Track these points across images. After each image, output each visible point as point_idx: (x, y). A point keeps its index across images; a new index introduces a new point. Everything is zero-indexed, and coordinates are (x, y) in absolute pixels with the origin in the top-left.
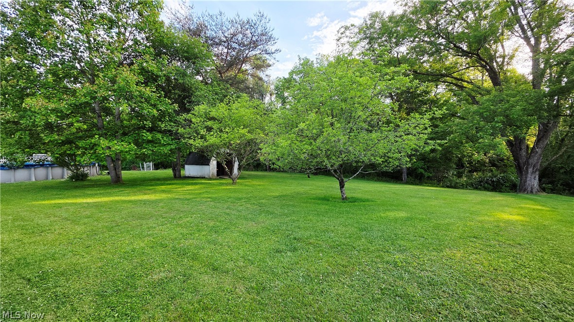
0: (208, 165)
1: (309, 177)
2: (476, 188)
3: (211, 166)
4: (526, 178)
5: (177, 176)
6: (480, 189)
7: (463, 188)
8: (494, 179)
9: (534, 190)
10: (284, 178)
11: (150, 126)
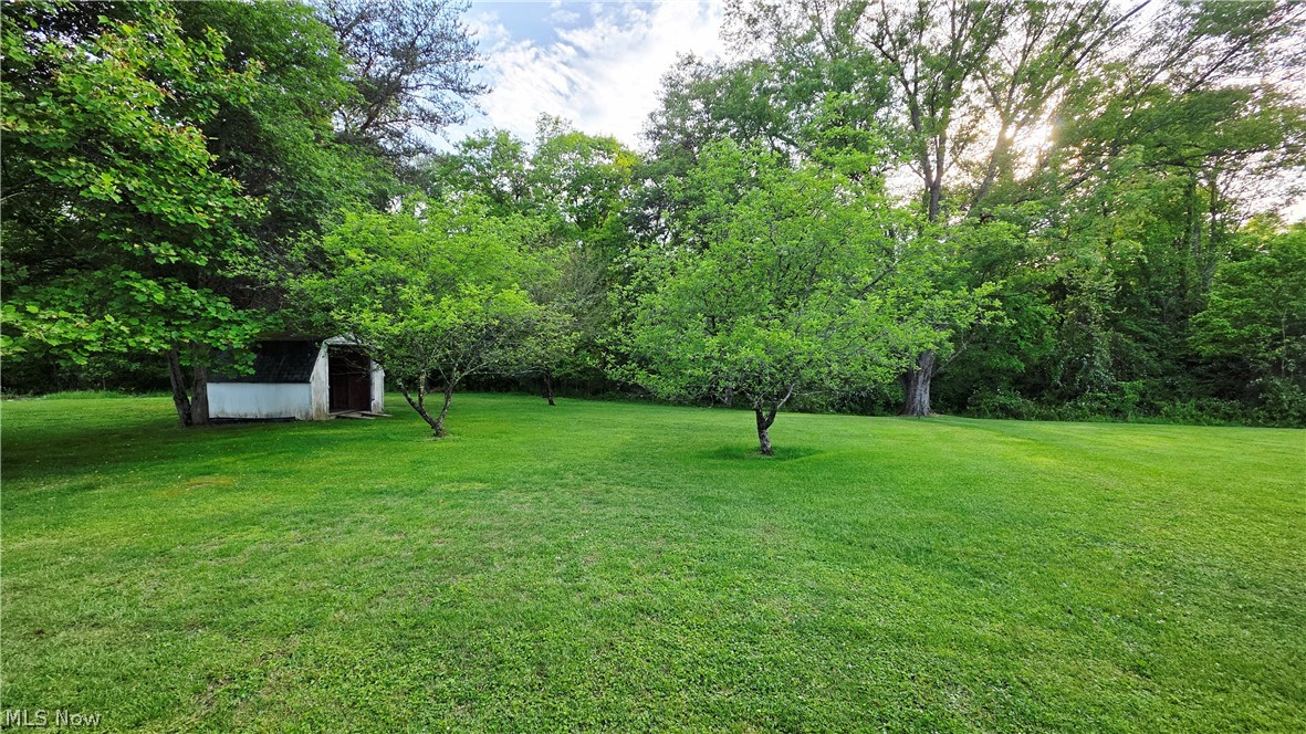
0: (306, 381)
1: (551, 403)
2: (839, 411)
3: (313, 384)
4: (915, 390)
5: (196, 417)
6: (844, 413)
7: (821, 412)
8: (863, 394)
9: (925, 410)
10: (494, 408)
11: (173, 260)
